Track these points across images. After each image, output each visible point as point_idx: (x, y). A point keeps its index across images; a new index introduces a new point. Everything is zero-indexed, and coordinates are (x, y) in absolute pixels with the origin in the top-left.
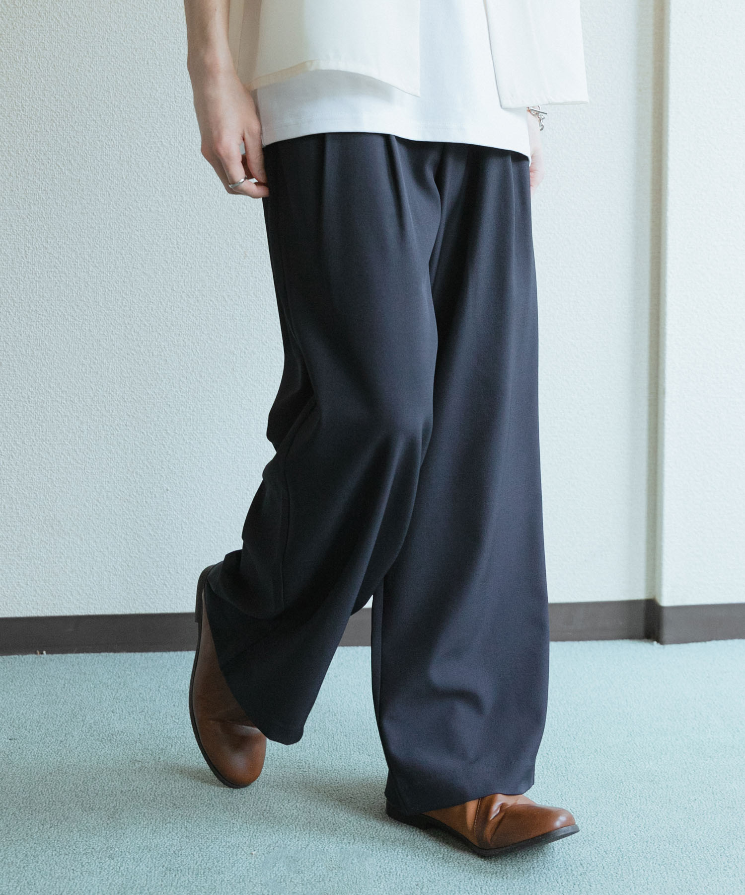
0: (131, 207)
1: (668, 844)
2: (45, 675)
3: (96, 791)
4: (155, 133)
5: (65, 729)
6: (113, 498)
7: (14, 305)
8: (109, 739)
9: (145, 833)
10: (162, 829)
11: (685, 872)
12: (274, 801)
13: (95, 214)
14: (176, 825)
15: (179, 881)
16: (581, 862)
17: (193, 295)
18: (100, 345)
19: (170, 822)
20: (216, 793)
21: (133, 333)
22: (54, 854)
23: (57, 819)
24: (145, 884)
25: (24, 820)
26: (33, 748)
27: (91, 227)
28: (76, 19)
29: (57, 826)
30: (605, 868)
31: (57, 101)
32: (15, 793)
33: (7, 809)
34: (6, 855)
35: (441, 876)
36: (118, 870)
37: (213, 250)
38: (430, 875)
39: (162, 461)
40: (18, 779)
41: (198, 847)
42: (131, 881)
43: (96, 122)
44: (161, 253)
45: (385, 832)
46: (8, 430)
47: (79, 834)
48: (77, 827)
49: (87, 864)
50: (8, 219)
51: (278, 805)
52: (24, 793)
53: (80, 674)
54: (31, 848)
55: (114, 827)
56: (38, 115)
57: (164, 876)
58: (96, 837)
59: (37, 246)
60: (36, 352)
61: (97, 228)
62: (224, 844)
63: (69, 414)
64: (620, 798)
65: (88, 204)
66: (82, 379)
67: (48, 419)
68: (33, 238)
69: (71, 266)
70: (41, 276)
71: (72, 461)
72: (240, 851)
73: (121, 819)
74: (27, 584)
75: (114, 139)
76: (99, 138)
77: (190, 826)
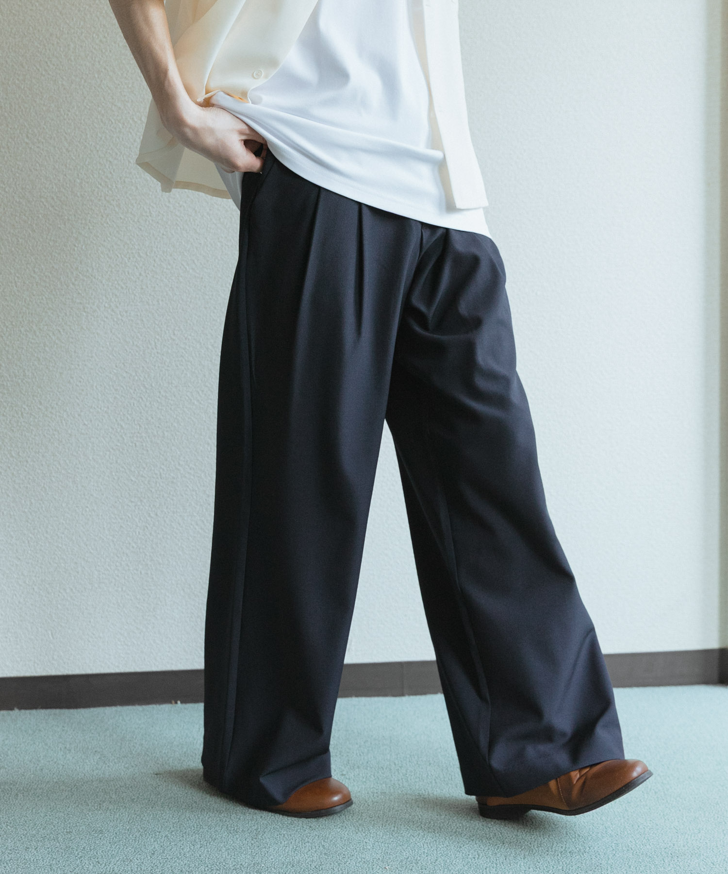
2: (181, 720)
7: (146, 391)
9: (286, 851)
10: (302, 848)
12: (400, 823)
13: (217, 308)
14: (314, 844)
19: (308, 842)
22: (206, 869)
23: (206, 840)
25: (176, 842)
29: (206, 846)
32: (165, 819)
33: (160, 832)
41: (337, 862)
43: (216, 225)
45: (506, 848)
46: (143, 504)
47: (227, 853)
48: (225, 847)
50: (139, 314)
51: (405, 826)
54: (185, 865)
55: (258, 847)
56: (165, 219)
58: (242, 855)
59: (166, 338)
60: (166, 434)
61: (219, 321)
62: (360, 860)
63: (196, 489)
64: (718, 817)
65: (211, 299)
66: (208, 457)
67: (178, 493)
68: (161, 330)
69: (196, 356)
70: (170, 365)
71: (200, 531)
72: (375, 866)
73: (263, 840)
74: (162, 642)
75: (232, 240)
76: (219, 239)
77: (327, 845)
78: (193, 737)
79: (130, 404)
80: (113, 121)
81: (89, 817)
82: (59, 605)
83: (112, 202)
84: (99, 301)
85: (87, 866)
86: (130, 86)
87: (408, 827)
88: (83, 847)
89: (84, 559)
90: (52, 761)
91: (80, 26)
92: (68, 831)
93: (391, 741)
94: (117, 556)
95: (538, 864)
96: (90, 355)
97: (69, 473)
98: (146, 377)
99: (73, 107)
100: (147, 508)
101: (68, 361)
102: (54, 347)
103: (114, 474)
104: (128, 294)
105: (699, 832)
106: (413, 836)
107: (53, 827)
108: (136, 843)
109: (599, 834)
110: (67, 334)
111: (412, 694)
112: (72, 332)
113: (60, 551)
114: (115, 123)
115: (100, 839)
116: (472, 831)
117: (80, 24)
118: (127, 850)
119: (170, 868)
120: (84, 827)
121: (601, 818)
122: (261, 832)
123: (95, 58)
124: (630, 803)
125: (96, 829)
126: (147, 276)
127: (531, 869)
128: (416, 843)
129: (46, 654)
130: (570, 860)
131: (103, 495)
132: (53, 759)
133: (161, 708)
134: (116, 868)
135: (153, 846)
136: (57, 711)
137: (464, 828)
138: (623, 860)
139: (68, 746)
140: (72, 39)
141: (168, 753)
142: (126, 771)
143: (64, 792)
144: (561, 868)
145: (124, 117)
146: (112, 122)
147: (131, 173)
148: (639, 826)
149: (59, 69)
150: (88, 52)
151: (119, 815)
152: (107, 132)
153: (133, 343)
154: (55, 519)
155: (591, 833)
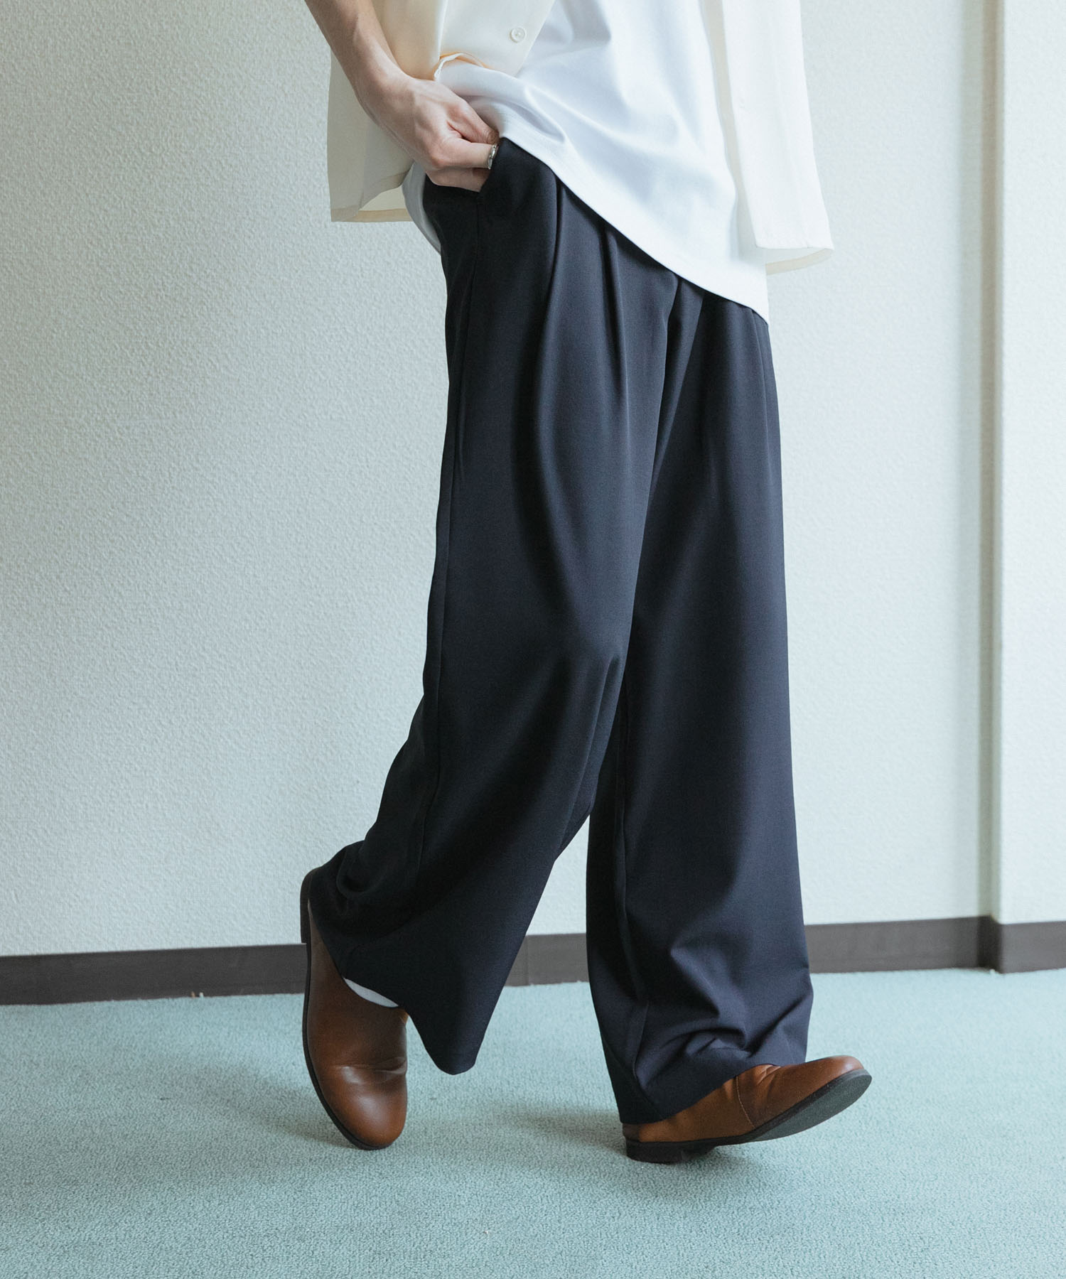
0: (306, 414)
1: (1034, 1213)
2: (203, 1021)
3: (278, 1160)
4: (336, 318)
5: (233, 1086)
6: (288, 793)
7: (156, 543)
8: (290, 1096)
9: (343, 1209)
10: (367, 1204)
11: (1058, 1245)
12: (511, 1168)
13: (260, 423)
14: (384, 1199)
15: (393, 1268)
16: (921, 1235)
17: (388, 528)
18: (269, 594)
19: (376, 1196)
20: (434, 1159)
21: (310, 578)
22: (225, 1237)
23: (227, 1194)
24: (348, 1271)
25: (184, 1197)
26: (192, 1108)
27: (255, 441)
28: (231, 170)
29: (228, 1202)
30: (953, 1243)
31: (208, 276)
32: (171, 1164)
33: (161, 1183)
34: (163, 1239)
35: (737, 1255)
36: (311, 1255)
37: (413, 468)
38: (722, 1255)
39: (351, 745)
40: (174, 1146)
41: (415, 1224)
42: (329, 1269)
43: (259, 304)
44: (346, 473)
45: (659, 1203)
46: (151, 706)
47: (257, 1212)
48: (255, 1204)
49: (270, 1248)
50: (146, 432)
51: (517, 1172)
52: (183, 1163)
53: (249, 1019)
54: (195, 1230)
55: (304, 1203)
56: (184, 294)
57: (372, 1261)
58: (280, 1215)
59: (185, 467)
60: (185, 605)
61: (262, 442)
62: (449, 1221)
63: (229, 685)
64: (964, 1157)
65: (250, 410)
66: (246, 639)
67: (202, 691)
68: (179, 455)
69: (229, 492)
70: (191, 506)
71: (234, 746)
72: (470, 1230)
73: (311, 1193)
74: (177, 907)
75: (283, 326)
76: (263, 324)
77: (402, 1200)
78: (219, 1046)
79: (133, 562)
80: (110, 152)
81: (59, 1162)
82: (27, 854)
83: (108, 268)
84: (88, 412)
85: (52, 1233)
86: (135, 101)
87: (522, 1174)
88: (47, 1204)
89: (64, 787)
90: (11, 1080)
91: (63, 14)
92: (27, 1181)
93: (505, 1050)
94: (112, 782)
95: (703, 1225)
96: (74, 490)
97: (43, 661)
98: (157, 522)
99: (52, 131)
100: (156, 713)
101: (42, 498)
102: (21, 477)
103: (108, 662)
104: (130, 402)
105: (936, 1179)
106: (528, 1186)
107: (5, 1176)
108: (126, 1199)
109: (794, 1182)
110: (41, 458)
111: (540, 983)
112: (48, 457)
113: (28, 774)
114: (113, 155)
115: (74, 1193)
116: (613, 1179)
117: (62, 10)
118: (111, 1209)
119: (173, 1235)
120: (51, 1176)
121: (798, 1160)
122: (308, 1181)
123: (84, 60)
124: (840, 1137)
125: (68, 1179)
126: (158, 377)
127: (694, 1232)
128: (531, 1197)
129: (7, 925)
130: (749, 1220)
131: (92, 693)
132: (13, 1078)
133: (176, 1004)
134: (94, 1236)
135: (150, 1203)
136: (23, 1008)
137: (602, 1175)
138: (825, 1218)
139: (36, 1058)
140: (50, 32)
141: (181, 1068)
142: (118, 1094)
143: (25, 1125)
144: (736, 1230)
145: (126, 146)
146: (108, 152)
147: (135, 227)
148: (851, 1171)
149: (32, 76)
150: (73, 52)
151: (104, 1157)
152: (102, 167)
153: (138, 474)
154: (22, 728)
155: (782, 1181)
